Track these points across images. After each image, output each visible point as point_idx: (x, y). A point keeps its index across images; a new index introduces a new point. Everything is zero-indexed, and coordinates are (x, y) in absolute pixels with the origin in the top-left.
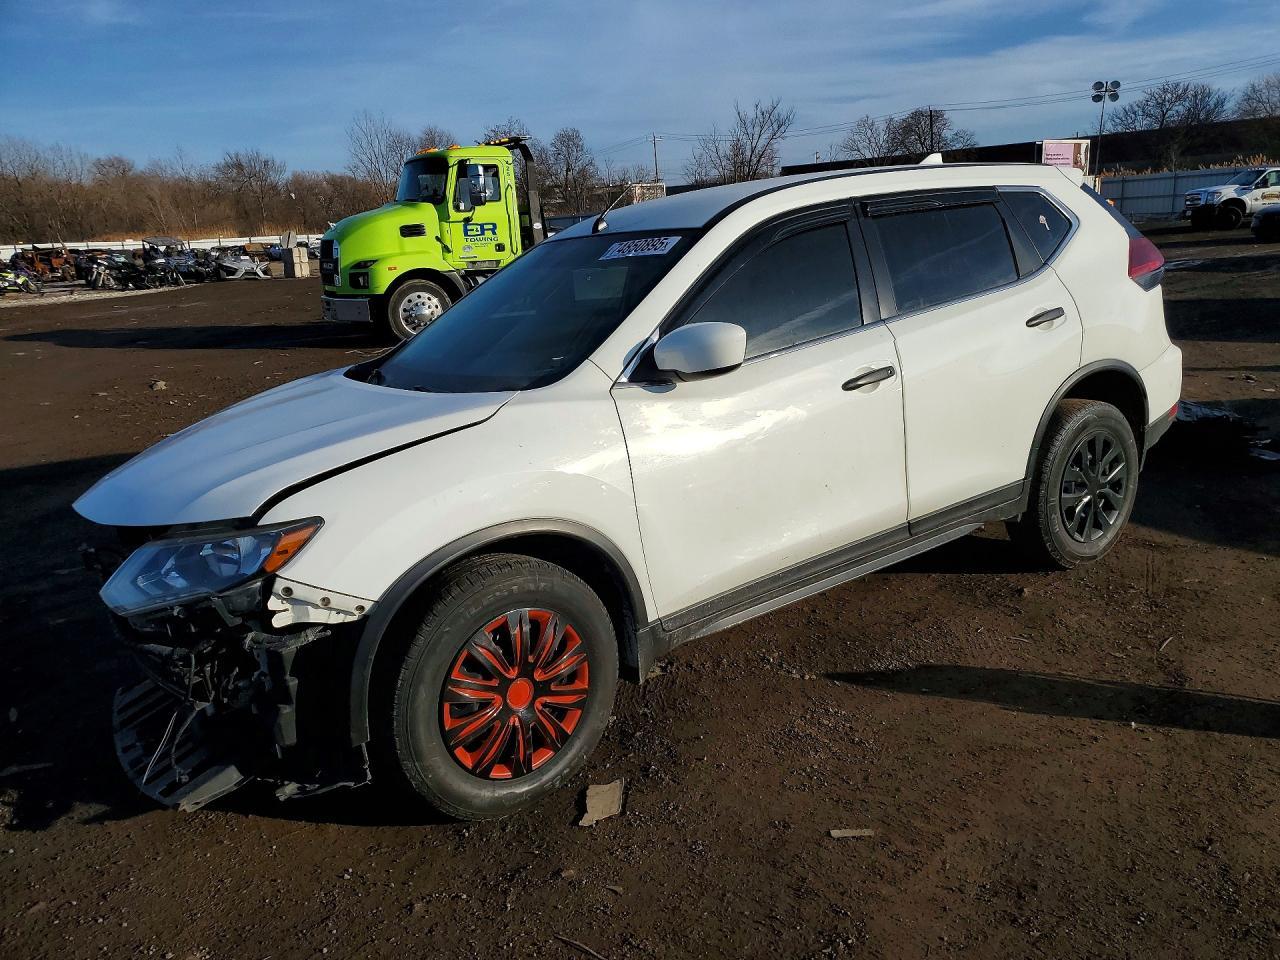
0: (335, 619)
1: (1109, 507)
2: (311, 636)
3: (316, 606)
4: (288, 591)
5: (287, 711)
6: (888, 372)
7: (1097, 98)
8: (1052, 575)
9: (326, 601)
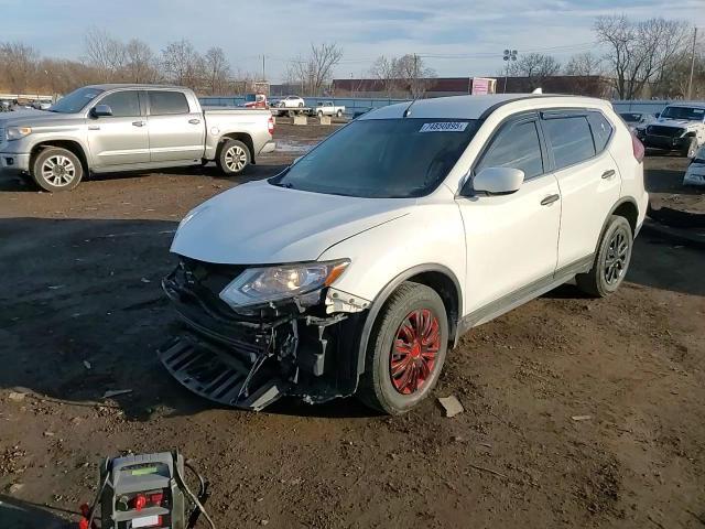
0: (353, 310)
1: (620, 268)
2: (340, 318)
3: (346, 303)
4: (335, 295)
5: (321, 357)
6: (556, 197)
7: (506, 58)
8: (596, 300)
9: (352, 300)
